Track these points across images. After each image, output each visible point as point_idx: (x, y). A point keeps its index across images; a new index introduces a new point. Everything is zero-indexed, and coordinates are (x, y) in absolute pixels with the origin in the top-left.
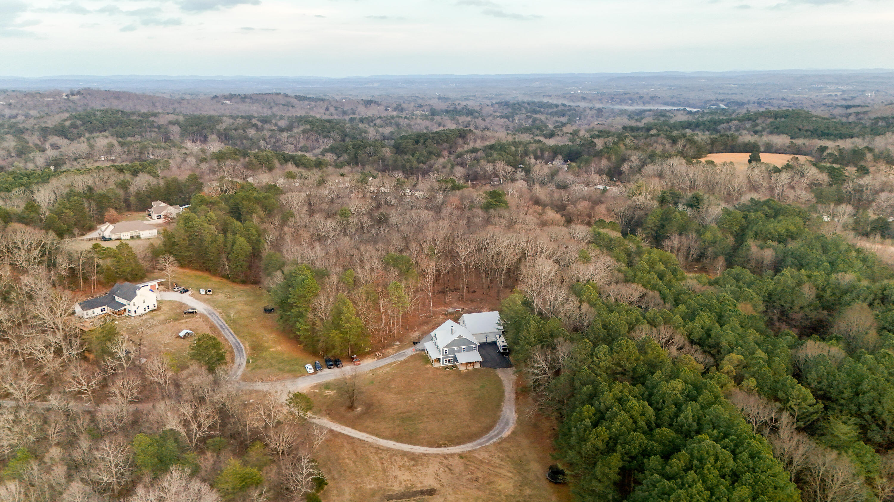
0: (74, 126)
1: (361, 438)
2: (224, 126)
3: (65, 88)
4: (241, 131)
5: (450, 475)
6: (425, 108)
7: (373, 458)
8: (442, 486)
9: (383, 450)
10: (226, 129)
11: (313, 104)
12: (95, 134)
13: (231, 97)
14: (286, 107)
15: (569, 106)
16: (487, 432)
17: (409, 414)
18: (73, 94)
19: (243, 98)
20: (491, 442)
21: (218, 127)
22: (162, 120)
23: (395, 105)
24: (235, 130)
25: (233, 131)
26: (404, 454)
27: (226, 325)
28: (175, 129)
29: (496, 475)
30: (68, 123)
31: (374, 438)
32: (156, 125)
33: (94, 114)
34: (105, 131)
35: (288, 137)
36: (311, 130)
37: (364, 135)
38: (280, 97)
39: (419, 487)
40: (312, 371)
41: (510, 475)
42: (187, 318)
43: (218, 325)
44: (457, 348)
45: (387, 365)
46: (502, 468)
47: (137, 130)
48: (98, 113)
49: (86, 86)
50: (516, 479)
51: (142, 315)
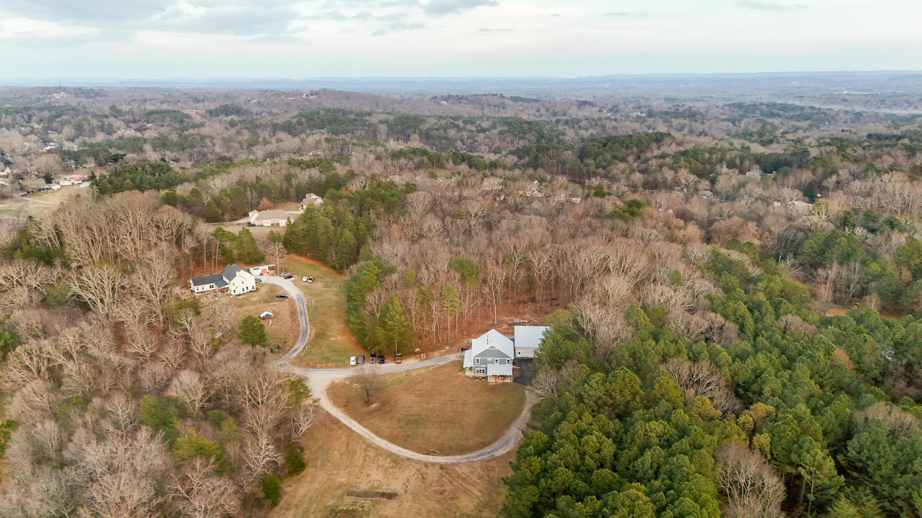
0: (300, 123)
1: (360, 433)
2: (427, 126)
3: (307, 88)
4: (442, 131)
5: (420, 483)
6: (643, 109)
7: (360, 453)
8: (406, 492)
9: (373, 448)
10: (428, 129)
11: (526, 104)
12: (314, 131)
13: (448, 98)
14: (497, 108)
15: (820, 109)
16: (482, 448)
17: (417, 417)
18: (312, 94)
19: (459, 99)
20: (480, 458)
21: (421, 127)
22: (374, 120)
23: (611, 106)
24: (437, 130)
25: (435, 131)
26: (390, 455)
27: (306, 311)
28: (383, 128)
29: (465, 492)
30: (295, 121)
31: (372, 435)
32: (367, 123)
33: (318, 113)
34: (323, 128)
35: (485, 138)
36: (508, 131)
37: (561, 137)
38: (495, 98)
39: (384, 489)
40: (353, 363)
41: (479, 494)
42: (278, 301)
43: (299, 311)
44: (489, 359)
45: (423, 368)
46: (475, 486)
47: (350, 128)
48: (322, 112)
49: (323, 87)
50: (482, 499)
51: (240, 295)
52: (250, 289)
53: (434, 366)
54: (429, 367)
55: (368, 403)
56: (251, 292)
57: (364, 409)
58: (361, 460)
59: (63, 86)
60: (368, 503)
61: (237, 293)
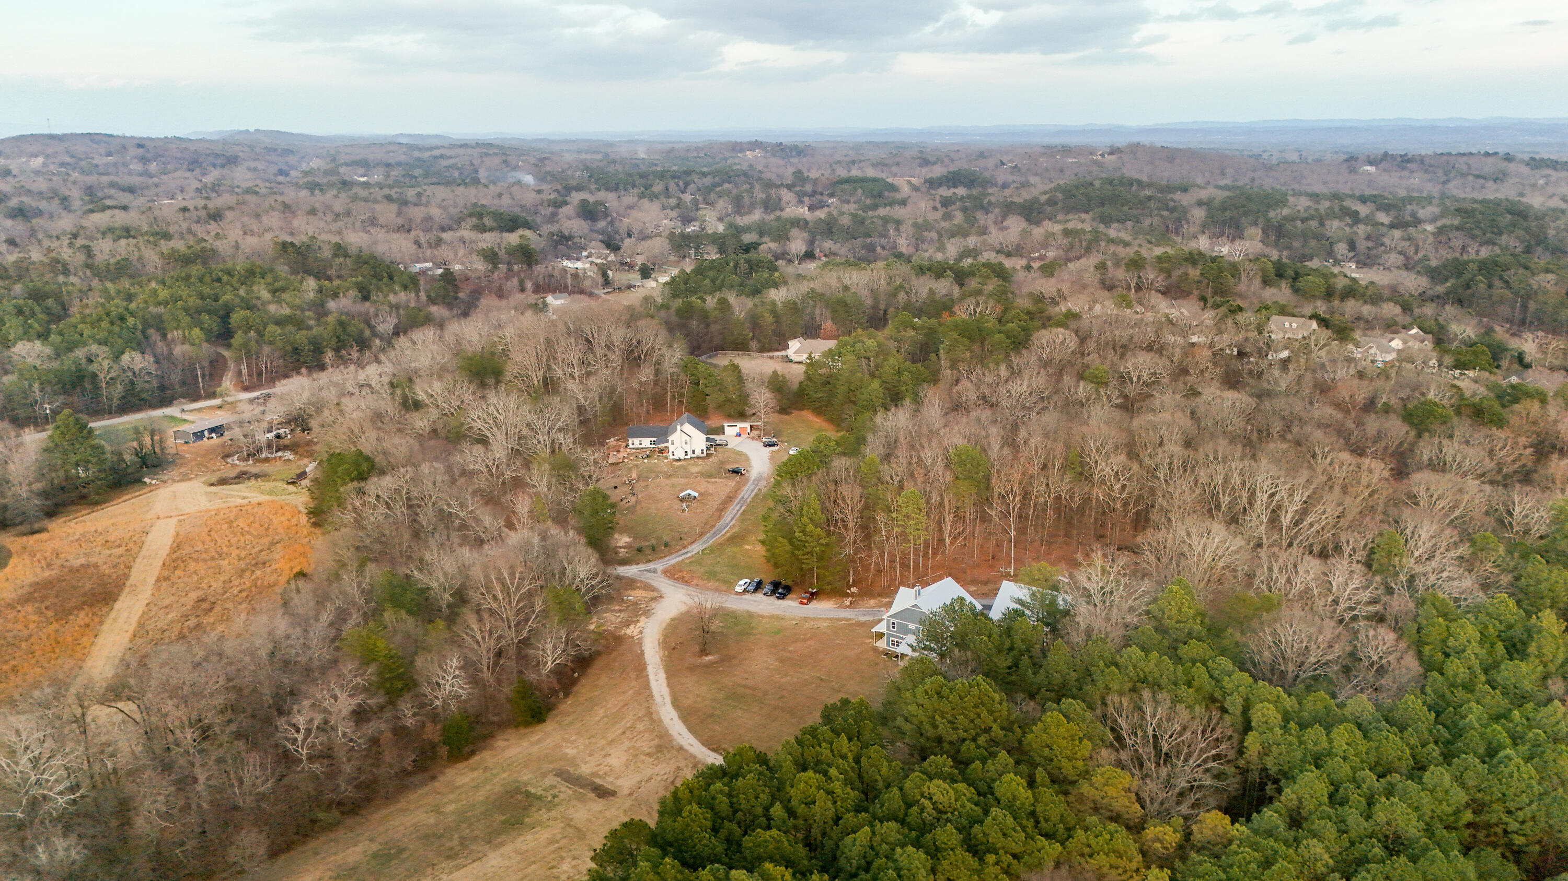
0: (1052, 202)
1: (654, 693)
2: (1286, 212)
3: (1102, 142)
4: (1313, 224)
7: (627, 721)
8: (631, 794)
9: (651, 719)
10: (1286, 219)
11: (1554, 175)
12: (1070, 216)
13: (1382, 160)
14: (1482, 181)
17: (749, 692)
18: (1111, 153)
19: (1404, 161)
21: (1272, 214)
22: (1185, 199)
24: (1304, 220)
25: (1299, 223)
26: (663, 735)
28: (1199, 214)
30: (1043, 198)
31: (669, 700)
32: (1171, 204)
33: (1091, 184)
34: (1087, 212)
35: (1403, 239)
36: (1459, 228)
38: (1490, 160)
39: (607, 781)
40: (739, 589)
43: (740, 497)
45: (830, 619)
47: (1135, 212)
48: (1097, 184)
49: (1135, 139)
51: (680, 460)
52: (698, 453)
53: (847, 620)
54: (840, 620)
55: (704, 652)
56: (698, 458)
57: (691, 660)
58: (619, 732)
59: (760, 139)
60: (566, 791)
61: (676, 457)
